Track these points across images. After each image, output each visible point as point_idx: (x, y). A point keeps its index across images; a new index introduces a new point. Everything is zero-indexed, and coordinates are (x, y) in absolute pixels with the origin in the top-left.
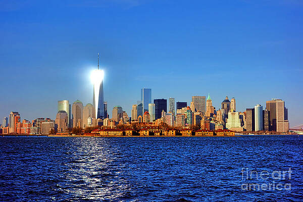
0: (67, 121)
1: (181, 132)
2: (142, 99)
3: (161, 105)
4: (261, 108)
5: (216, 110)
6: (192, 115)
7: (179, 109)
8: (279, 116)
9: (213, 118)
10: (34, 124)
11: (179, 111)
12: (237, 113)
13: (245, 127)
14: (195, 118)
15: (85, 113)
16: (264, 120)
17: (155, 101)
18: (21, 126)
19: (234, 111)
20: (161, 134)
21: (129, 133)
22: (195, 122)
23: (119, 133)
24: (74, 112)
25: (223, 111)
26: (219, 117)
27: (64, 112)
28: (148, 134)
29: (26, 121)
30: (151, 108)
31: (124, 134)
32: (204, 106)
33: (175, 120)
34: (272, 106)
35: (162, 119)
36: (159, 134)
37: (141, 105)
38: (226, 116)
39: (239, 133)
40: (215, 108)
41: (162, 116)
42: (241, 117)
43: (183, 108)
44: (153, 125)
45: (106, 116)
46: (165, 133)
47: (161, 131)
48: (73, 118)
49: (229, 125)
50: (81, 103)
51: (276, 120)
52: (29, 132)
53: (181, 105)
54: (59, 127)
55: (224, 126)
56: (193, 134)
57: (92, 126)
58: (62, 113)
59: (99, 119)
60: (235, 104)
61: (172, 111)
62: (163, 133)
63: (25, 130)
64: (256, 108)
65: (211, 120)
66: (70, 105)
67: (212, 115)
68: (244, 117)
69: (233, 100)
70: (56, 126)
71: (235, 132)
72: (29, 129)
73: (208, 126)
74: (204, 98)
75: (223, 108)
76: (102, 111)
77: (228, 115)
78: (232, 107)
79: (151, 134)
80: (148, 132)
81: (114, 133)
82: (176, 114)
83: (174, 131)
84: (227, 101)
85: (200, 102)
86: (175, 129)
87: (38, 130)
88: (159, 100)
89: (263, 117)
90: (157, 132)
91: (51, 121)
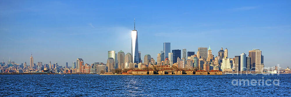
0: (114, 64)
1: (186, 72)
2: (164, 50)
3: (177, 54)
4: (245, 55)
5: (214, 57)
6: (198, 60)
7: (189, 56)
8: (258, 61)
9: (212, 63)
10: (92, 66)
11: (189, 58)
12: (228, 59)
13: (233, 68)
14: (199, 62)
15: (126, 59)
16: (247, 64)
17: (173, 51)
18: (84, 68)
19: (227, 58)
20: (173, 73)
21: (151, 72)
22: (199, 65)
23: (145, 73)
24: (119, 59)
25: (219, 58)
26: (216, 62)
27: (112, 58)
28: (164, 73)
29: (88, 65)
30: (170, 55)
31: (148, 73)
32: (206, 54)
33: (186, 64)
34: (253, 54)
35: (177, 63)
36: (171, 73)
37: (164, 54)
38: (221, 61)
39: (229, 72)
40: (213, 56)
41: (178, 61)
42: (231, 62)
43: (192, 56)
44: (168, 67)
45: (140, 61)
46: (176, 72)
47: (173, 71)
48: (118, 63)
49: (223, 67)
50: (123, 52)
51: (255, 63)
52: (89, 72)
53: (191, 54)
54: (109, 68)
55: (220, 68)
56: (194, 73)
57: (128, 68)
58: (110, 60)
59: (135, 63)
60: (227, 53)
61: (185, 58)
62: (174, 73)
63: (86, 71)
64: (242, 56)
65: (210, 64)
66: (116, 54)
67: (211, 60)
68: (233, 61)
69: (226, 50)
70: (107, 67)
71: (227, 72)
72: (89, 70)
73: (209, 68)
74: (206, 49)
75: (219, 56)
76: (137, 58)
77: (222, 60)
78: (225, 55)
79: (166, 73)
80: (164, 72)
81: (142, 72)
82: (187, 60)
83: (182, 71)
84: (222, 51)
85: (203, 51)
86: (182, 70)
87: (95, 71)
88: (175, 50)
89: (247, 62)
90: (170, 72)
91: (104, 64)
